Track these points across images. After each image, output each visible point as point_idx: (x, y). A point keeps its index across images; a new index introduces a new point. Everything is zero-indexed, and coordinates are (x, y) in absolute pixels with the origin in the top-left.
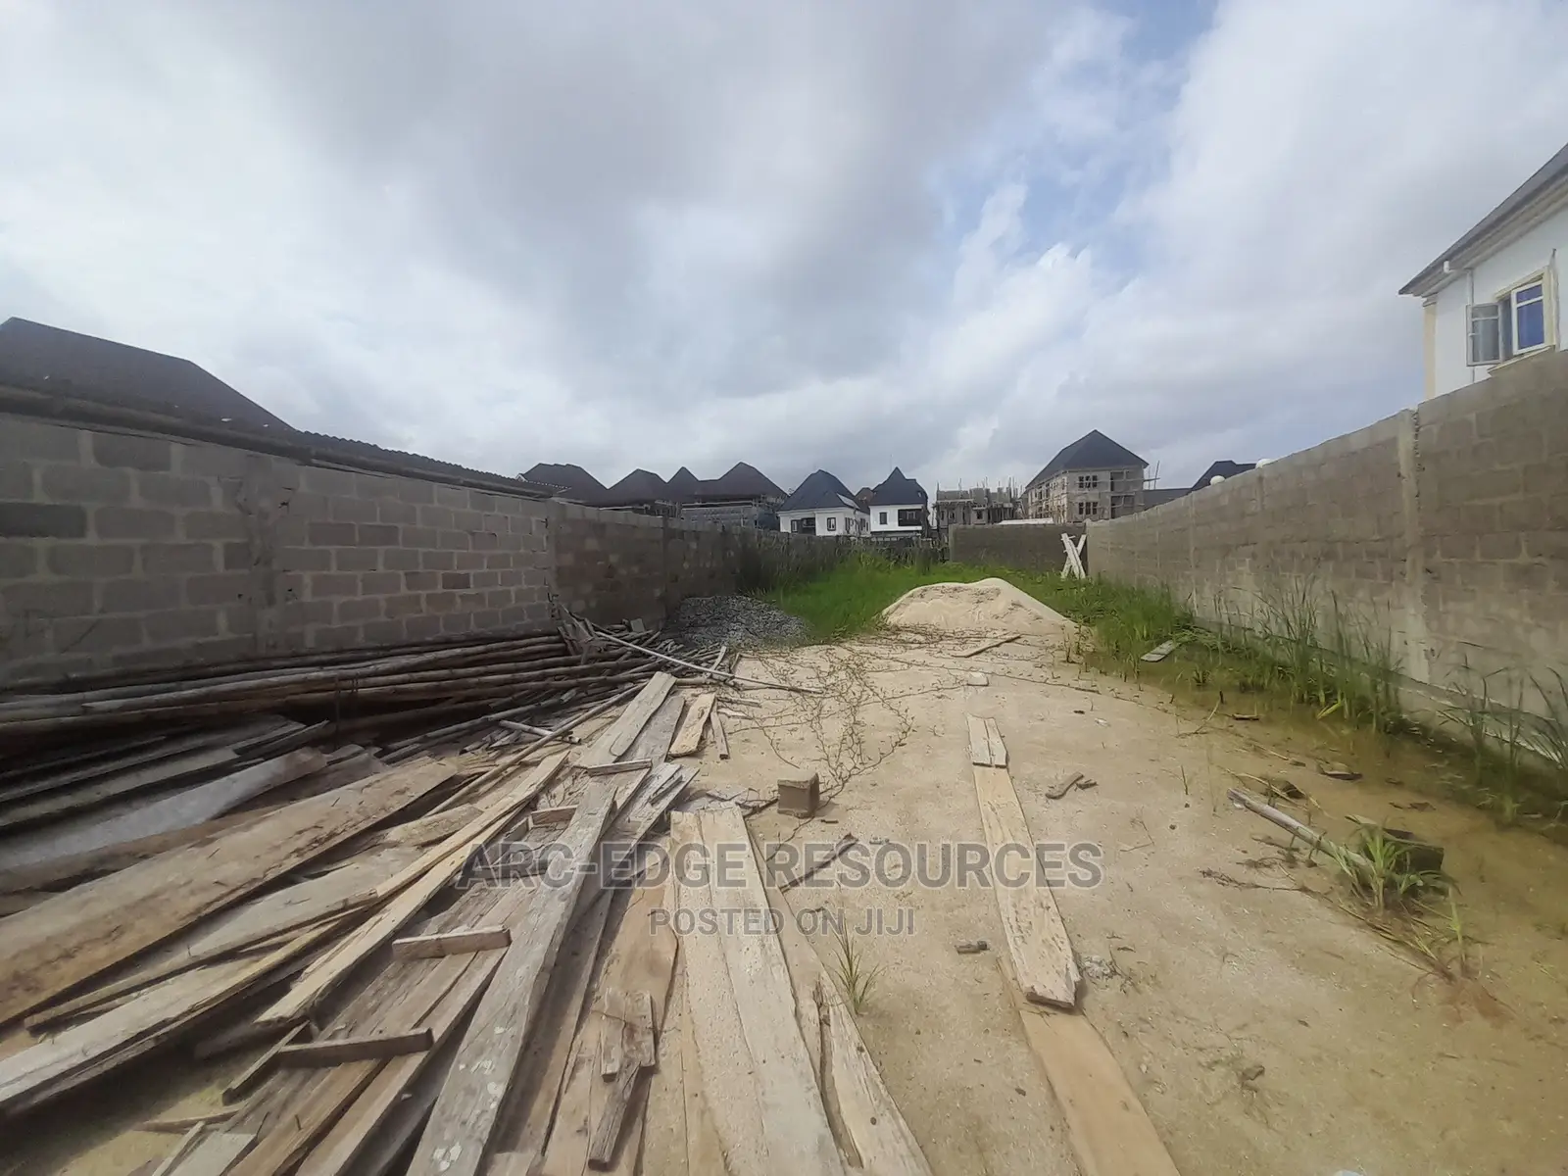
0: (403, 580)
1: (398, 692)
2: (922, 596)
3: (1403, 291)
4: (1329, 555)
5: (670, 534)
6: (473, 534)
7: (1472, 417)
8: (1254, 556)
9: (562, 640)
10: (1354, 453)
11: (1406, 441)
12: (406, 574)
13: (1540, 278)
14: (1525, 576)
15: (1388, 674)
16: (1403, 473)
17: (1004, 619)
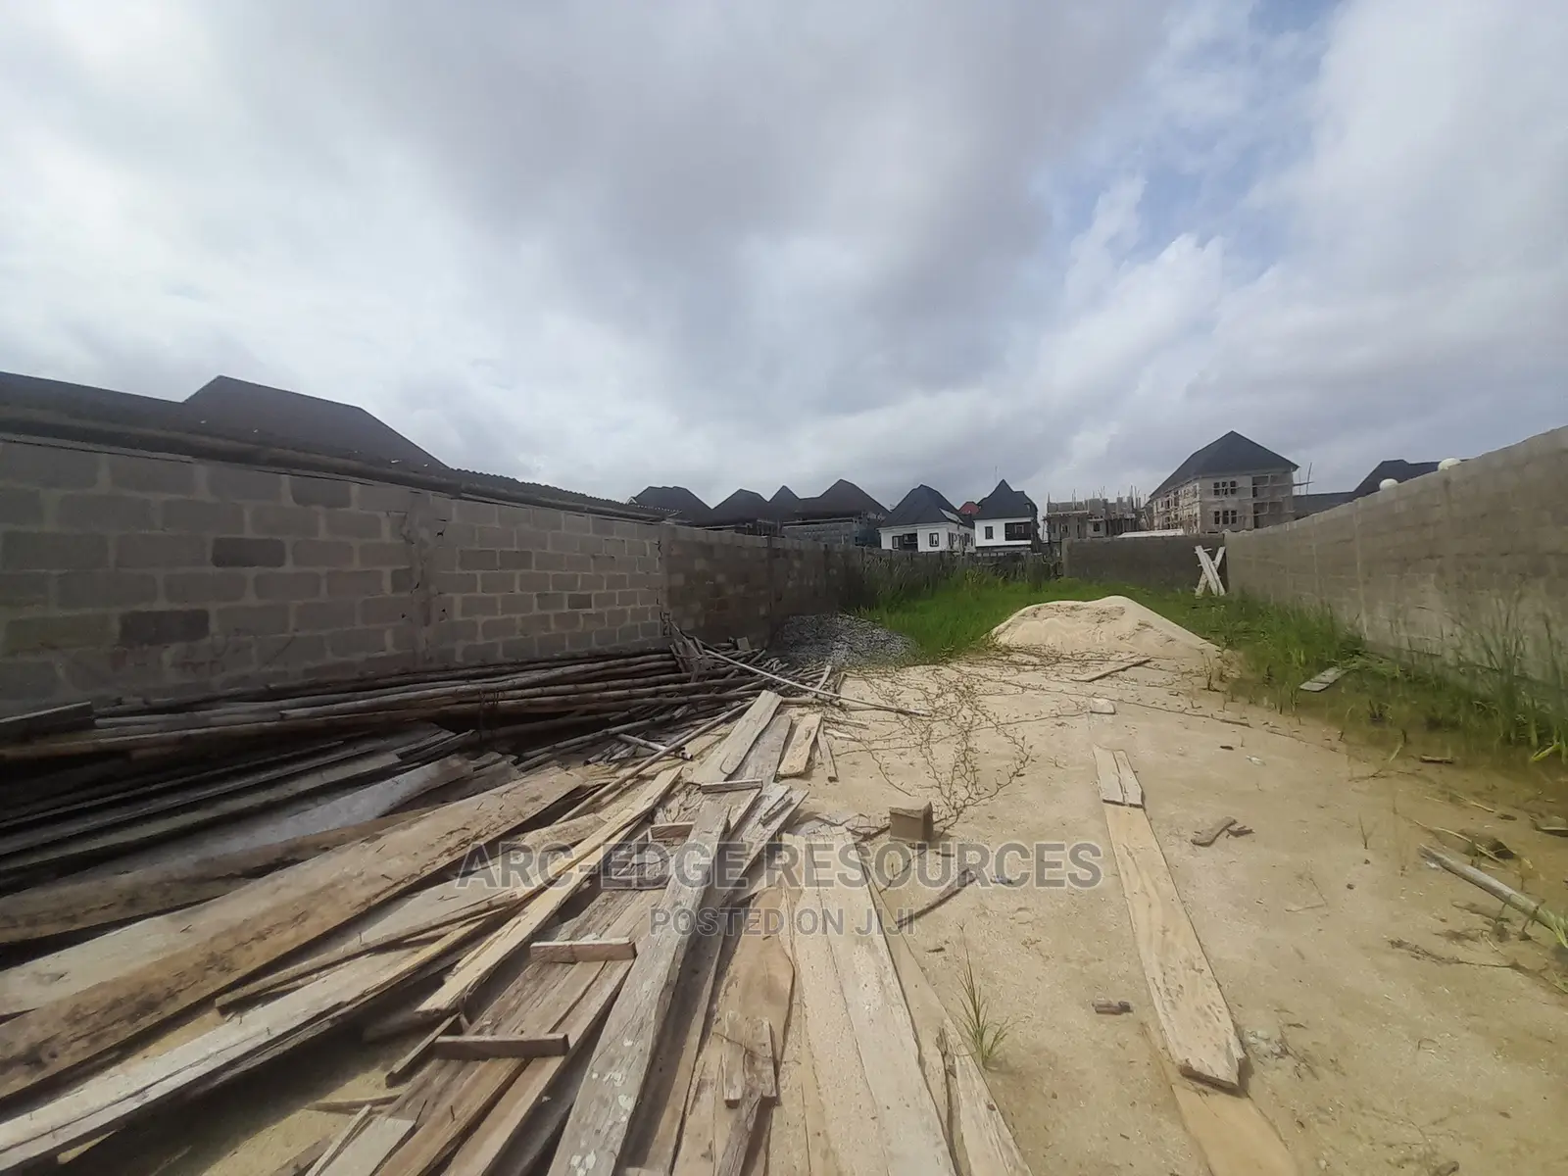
0: (535, 600)
1: (531, 705)
2: (1035, 615)
5: (775, 553)
6: (594, 557)
9: (673, 658)
12: (538, 596)
17: (1131, 641)
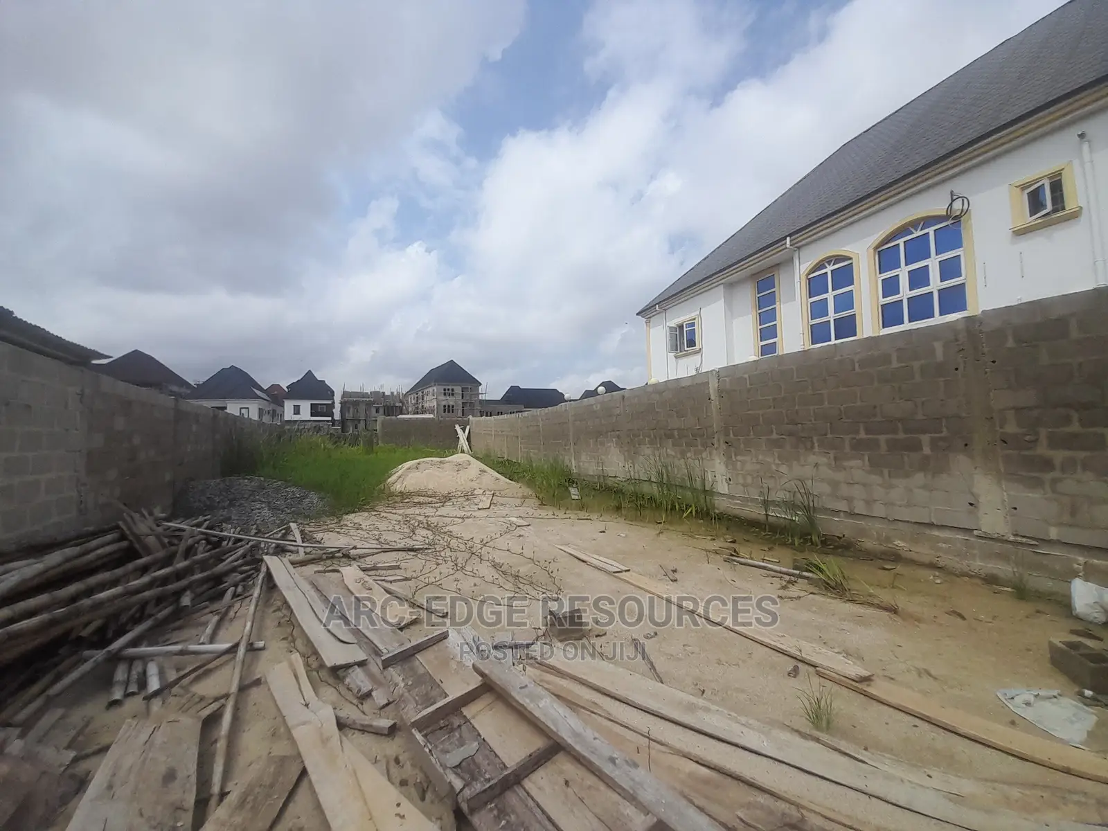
2: (417, 468)
3: (637, 314)
4: (670, 436)
6: (8, 405)
7: (746, 376)
8: (618, 437)
10: (683, 387)
11: (713, 385)
13: (694, 319)
14: (777, 444)
15: (708, 493)
16: (712, 398)
17: (477, 481)
